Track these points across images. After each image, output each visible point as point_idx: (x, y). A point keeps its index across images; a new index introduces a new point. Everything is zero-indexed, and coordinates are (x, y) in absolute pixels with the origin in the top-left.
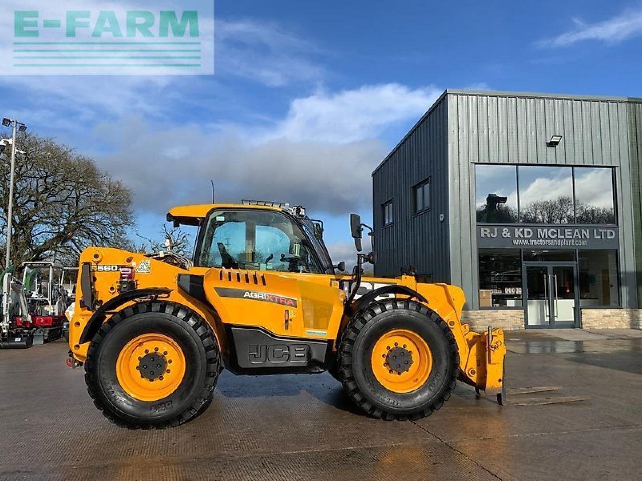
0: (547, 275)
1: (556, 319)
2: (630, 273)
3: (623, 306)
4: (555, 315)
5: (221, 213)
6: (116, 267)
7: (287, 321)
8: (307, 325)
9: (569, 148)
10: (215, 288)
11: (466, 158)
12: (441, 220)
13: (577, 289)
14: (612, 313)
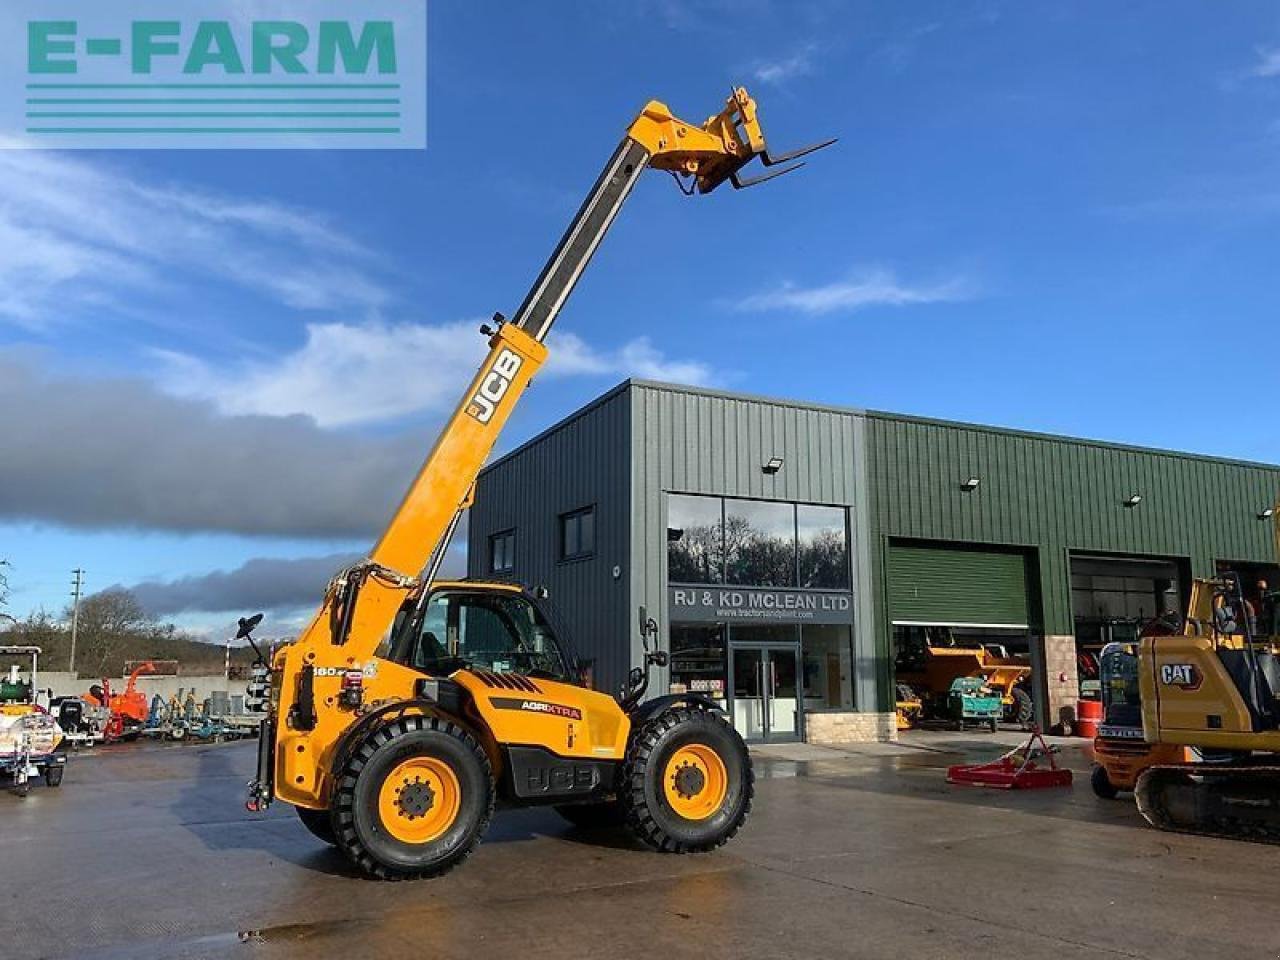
0: (760, 661)
1: (772, 729)
2: (868, 660)
3: (859, 709)
4: (771, 722)
5: (444, 593)
6: (334, 671)
7: (571, 738)
8: (592, 743)
9: (791, 474)
10: (491, 699)
11: (656, 484)
12: (616, 575)
13: (799, 683)
14: (844, 719)
